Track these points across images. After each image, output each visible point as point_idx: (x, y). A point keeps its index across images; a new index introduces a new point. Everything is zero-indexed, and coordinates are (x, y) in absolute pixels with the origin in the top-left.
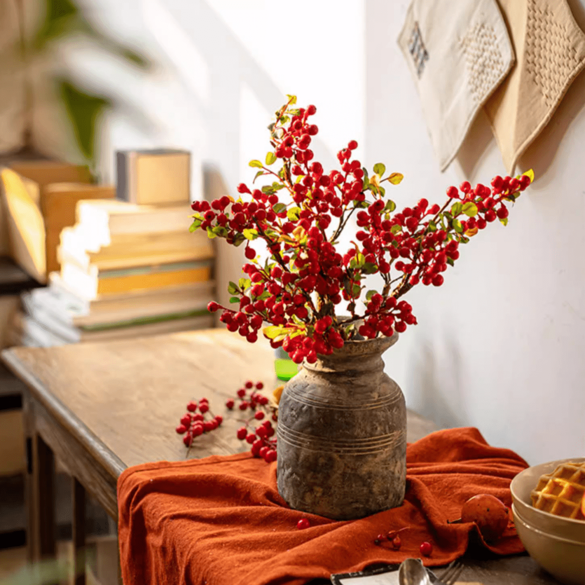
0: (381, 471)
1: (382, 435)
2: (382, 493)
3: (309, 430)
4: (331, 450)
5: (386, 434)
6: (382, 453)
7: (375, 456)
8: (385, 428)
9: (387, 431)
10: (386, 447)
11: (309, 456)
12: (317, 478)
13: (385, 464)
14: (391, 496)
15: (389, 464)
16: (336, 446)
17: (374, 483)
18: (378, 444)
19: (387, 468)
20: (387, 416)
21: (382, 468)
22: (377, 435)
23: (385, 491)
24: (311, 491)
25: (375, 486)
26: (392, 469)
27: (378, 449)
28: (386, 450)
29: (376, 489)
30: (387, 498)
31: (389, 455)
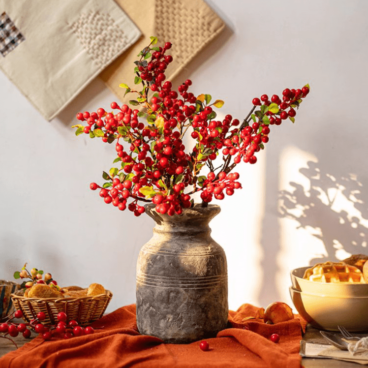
0: (213, 301)
1: (213, 275)
2: (214, 319)
3: (162, 272)
4: (179, 286)
5: (216, 275)
6: (213, 289)
7: (209, 290)
8: (215, 271)
9: (217, 273)
10: (216, 284)
11: (162, 292)
12: (169, 308)
13: (216, 297)
14: (220, 322)
15: (218, 298)
16: (183, 283)
17: (209, 311)
18: (211, 282)
19: (217, 301)
20: (216, 262)
21: (214, 300)
22: (211, 276)
23: (216, 318)
24: (165, 317)
25: (210, 312)
26: (220, 302)
27: (211, 286)
28: (216, 286)
29: (210, 315)
30: (217, 323)
31: (218, 291)
